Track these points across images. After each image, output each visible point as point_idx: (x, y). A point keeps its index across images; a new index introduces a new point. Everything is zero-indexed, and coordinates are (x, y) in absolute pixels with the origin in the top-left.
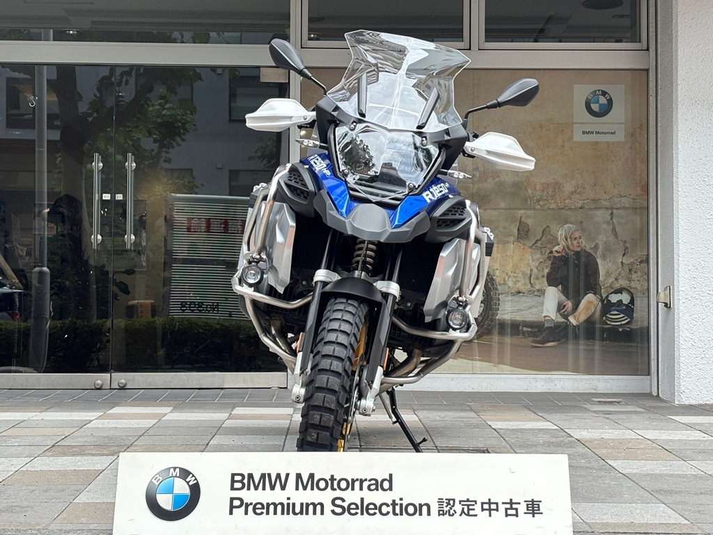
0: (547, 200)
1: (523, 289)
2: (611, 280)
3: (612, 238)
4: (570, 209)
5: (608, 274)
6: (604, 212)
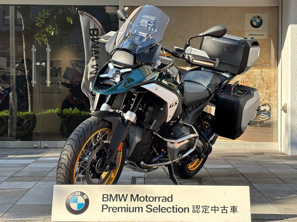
2: (261, 100)
6: (258, 70)
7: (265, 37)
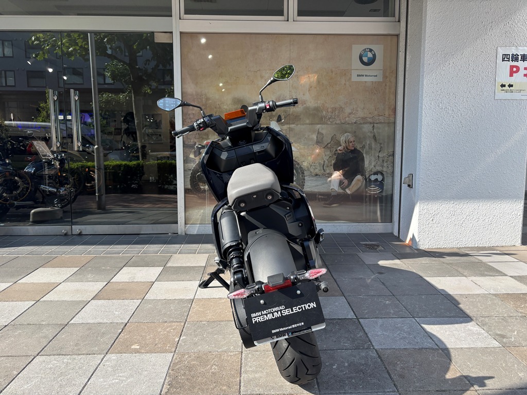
1: (319, 173)
2: (372, 167)
3: (373, 141)
5: (370, 163)
6: (368, 125)
7: (380, 79)
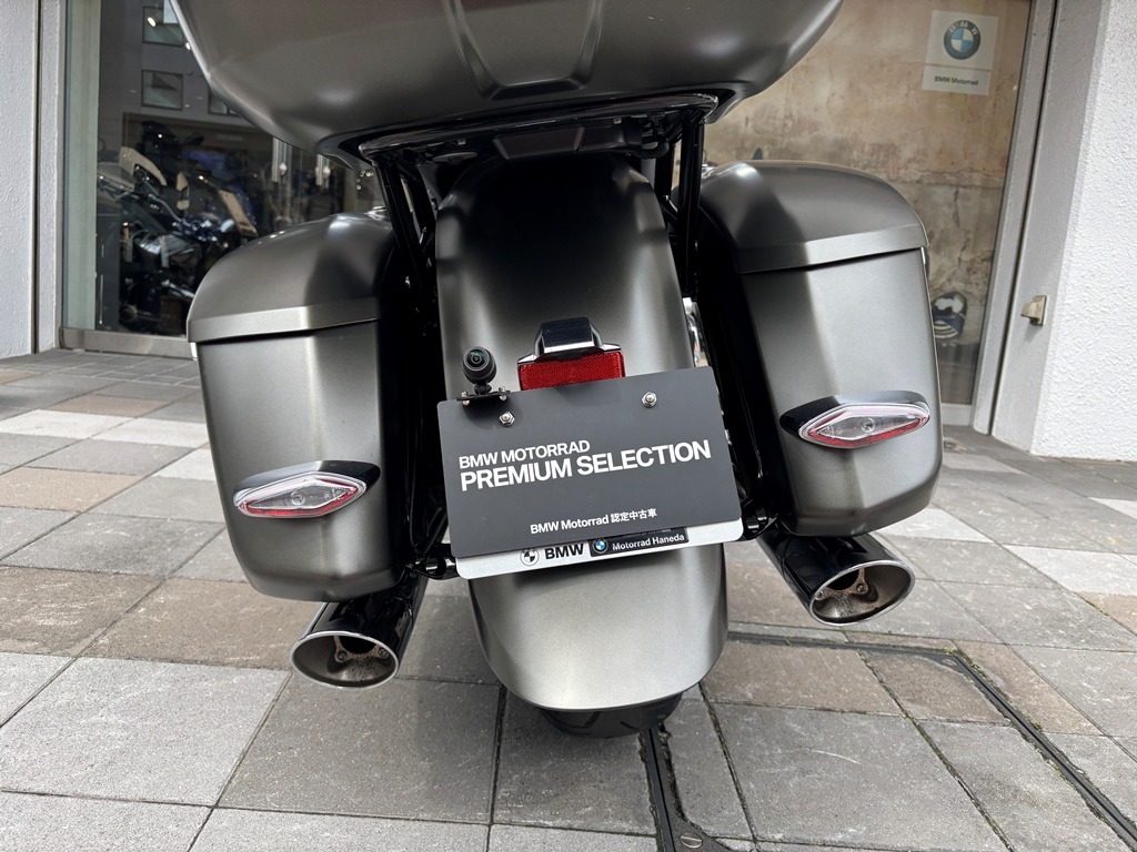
0: (875, 167)
2: (943, 280)
3: (952, 225)
4: (904, 182)
5: (940, 272)
6: (946, 188)
